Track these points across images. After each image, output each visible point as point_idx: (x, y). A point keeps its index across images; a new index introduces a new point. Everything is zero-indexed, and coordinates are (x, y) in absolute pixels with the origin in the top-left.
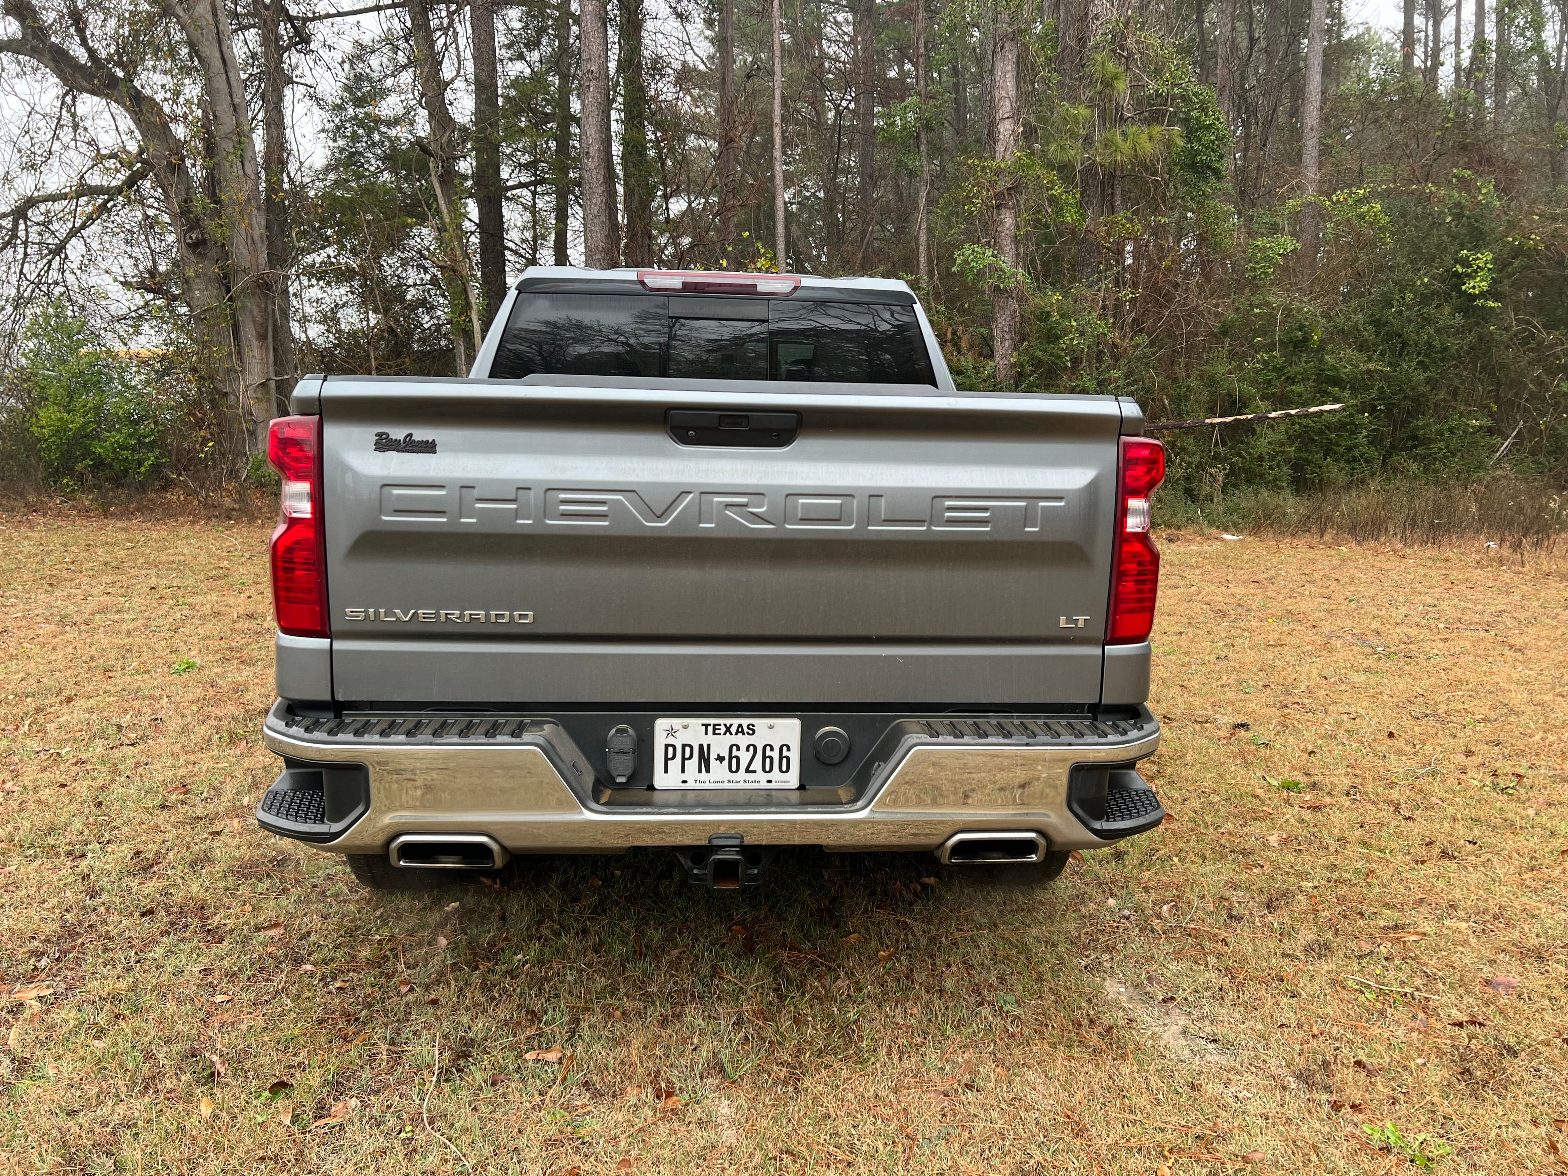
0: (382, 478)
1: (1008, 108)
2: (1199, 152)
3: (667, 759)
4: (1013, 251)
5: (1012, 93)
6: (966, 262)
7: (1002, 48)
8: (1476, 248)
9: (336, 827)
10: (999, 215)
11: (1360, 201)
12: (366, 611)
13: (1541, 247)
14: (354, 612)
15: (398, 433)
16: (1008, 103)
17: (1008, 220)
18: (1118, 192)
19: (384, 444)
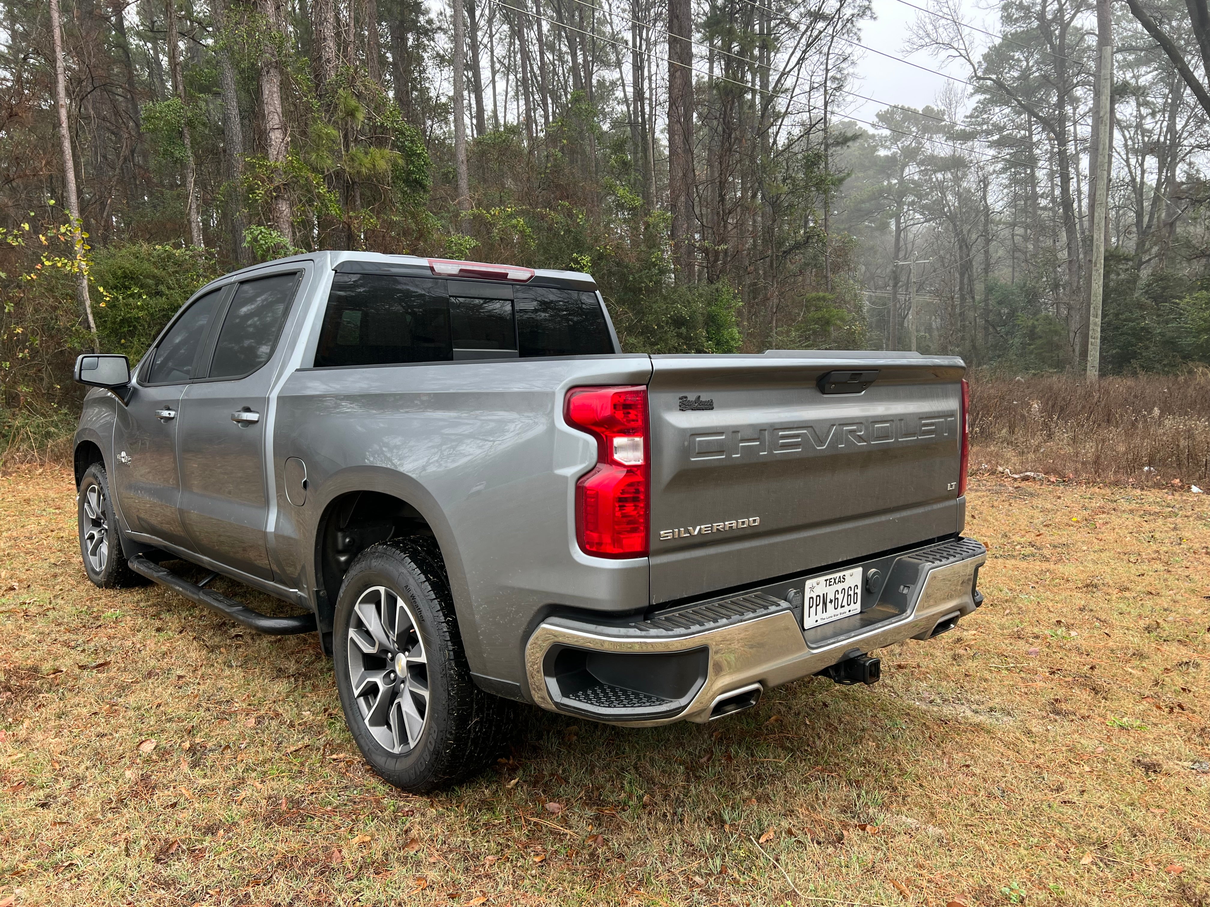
0: (691, 429)
1: (277, 121)
2: (413, 172)
3: (810, 607)
4: (290, 234)
5: (279, 110)
6: (255, 239)
7: (268, 72)
8: (581, 253)
9: (683, 701)
10: (277, 204)
11: (510, 216)
12: (673, 532)
13: (613, 254)
14: (665, 534)
15: (692, 396)
16: (276, 117)
17: (284, 207)
18: (358, 195)
19: (685, 406)
